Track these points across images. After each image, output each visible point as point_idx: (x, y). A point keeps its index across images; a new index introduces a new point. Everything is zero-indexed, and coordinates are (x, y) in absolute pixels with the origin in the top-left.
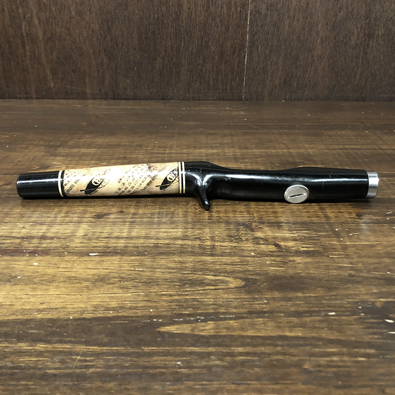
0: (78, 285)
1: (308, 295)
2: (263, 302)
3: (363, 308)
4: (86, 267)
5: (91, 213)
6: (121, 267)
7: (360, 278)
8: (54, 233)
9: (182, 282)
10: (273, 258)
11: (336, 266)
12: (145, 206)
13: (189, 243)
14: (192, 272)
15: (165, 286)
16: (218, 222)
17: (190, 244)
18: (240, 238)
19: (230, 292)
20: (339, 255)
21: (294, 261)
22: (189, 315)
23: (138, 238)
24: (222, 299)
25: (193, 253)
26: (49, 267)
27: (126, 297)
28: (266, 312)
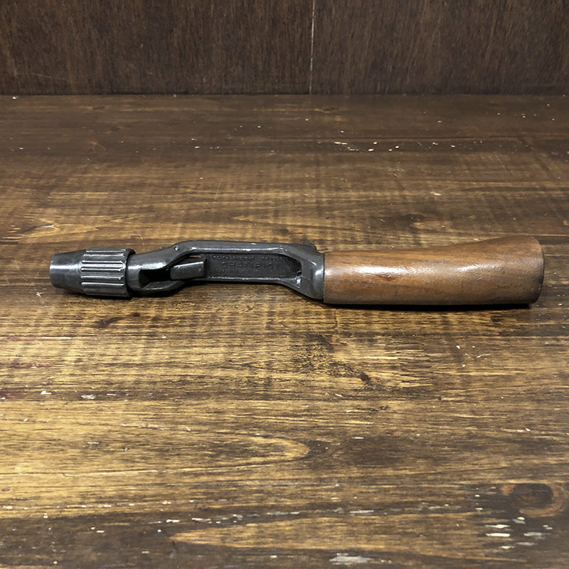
0: (61, 455)
1: (403, 472)
2: (333, 487)
3: (483, 497)
4: (74, 421)
5: (90, 318)
6: (127, 420)
7: (483, 441)
8: (33, 356)
9: (215, 449)
10: (356, 403)
11: (450, 417)
12: (173, 303)
13: (234, 374)
14: (233, 431)
15: (190, 457)
16: (281, 334)
17: (235, 376)
18: (311, 364)
19: (286, 468)
20: (457, 395)
21: (387, 407)
22: (220, 512)
23: (157, 364)
24: (272, 482)
25: (238, 395)
26: (20, 420)
27: (130, 478)
28: (335, 505)
